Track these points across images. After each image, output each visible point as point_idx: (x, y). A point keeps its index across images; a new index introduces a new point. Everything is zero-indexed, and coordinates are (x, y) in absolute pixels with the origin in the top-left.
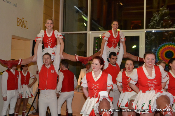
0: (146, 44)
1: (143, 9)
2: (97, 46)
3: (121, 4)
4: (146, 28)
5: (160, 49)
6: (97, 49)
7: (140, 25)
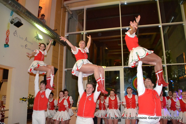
0: (124, 76)
1: (121, 52)
2: (90, 79)
3: (107, 48)
4: (124, 65)
5: (134, 79)
6: (90, 81)
7: (120, 62)
